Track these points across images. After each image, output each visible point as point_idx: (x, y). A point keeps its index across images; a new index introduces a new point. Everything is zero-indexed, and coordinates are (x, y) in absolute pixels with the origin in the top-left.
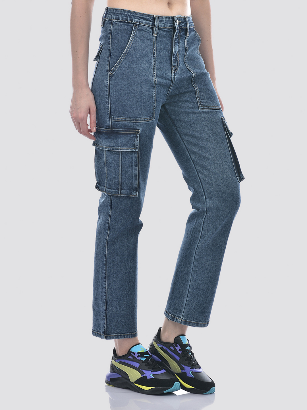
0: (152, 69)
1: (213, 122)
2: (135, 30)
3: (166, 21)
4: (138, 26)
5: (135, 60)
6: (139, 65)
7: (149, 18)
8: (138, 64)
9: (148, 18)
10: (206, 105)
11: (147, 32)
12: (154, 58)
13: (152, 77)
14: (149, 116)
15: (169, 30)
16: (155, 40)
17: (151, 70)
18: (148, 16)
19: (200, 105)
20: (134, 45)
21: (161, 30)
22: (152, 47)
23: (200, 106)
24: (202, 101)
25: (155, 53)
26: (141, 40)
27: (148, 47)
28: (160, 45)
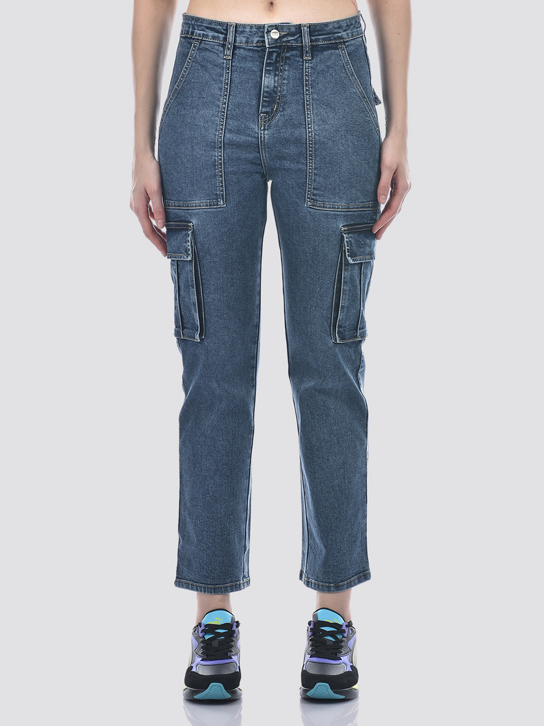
0: (217, 116)
1: (321, 235)
2: (194, 50)
3: (251, 32)
4: (200, 43)
5: (189, 101)
6: (195, 111)
7: (221, 28)
8: (193, 108)
9: (219, 27)
10: (319, 201)
11: (215, 53)
12: (225, 97)
13: (216, 130)
14: (209, 199)
15: (258, 49)
16: (228, 66)
17: (216, 118)
18: (220, 24)
19: (308, 198)
20: (191, 76)
21: (242, 48)
22: (221, 79)
23: (308, 200)
24: (315, 192)
25: (227, 88)
26: (202, 66)
27: (214, 79)
28: (239, 75)
